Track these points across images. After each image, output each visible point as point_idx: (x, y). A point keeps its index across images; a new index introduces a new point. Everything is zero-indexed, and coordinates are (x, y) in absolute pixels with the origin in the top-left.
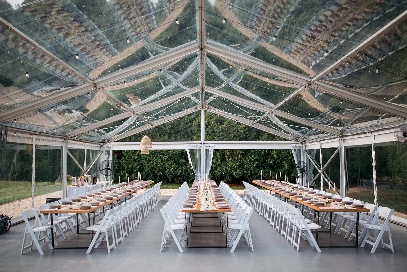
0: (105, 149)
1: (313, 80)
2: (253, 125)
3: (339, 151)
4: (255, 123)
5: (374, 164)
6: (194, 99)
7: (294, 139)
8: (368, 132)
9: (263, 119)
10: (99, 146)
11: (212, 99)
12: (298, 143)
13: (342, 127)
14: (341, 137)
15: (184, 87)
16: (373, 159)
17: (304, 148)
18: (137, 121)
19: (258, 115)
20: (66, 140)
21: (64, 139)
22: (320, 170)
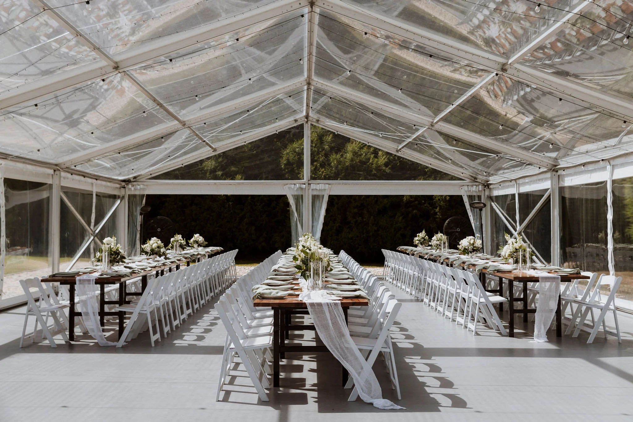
0: (128, 193)
1: (510, 61)
2: (397, 151)
3: (550, 196)
4: (400, 147)
5: (610, 216)
6: (289, 102)
7: (470, 177)
8: (603, 160)
9: (415, 139)
10: (118, 186)
11: (323, 100)
12: (477, 184)
13: (557, 153)
14: (554, 170)
15: (272, 79)
16: (609, 208)
17: (487, 193)
18: (189, 141)
19: (408, 132)
20: (57, 172)
21: (55, 171)
22: (516, 231)
